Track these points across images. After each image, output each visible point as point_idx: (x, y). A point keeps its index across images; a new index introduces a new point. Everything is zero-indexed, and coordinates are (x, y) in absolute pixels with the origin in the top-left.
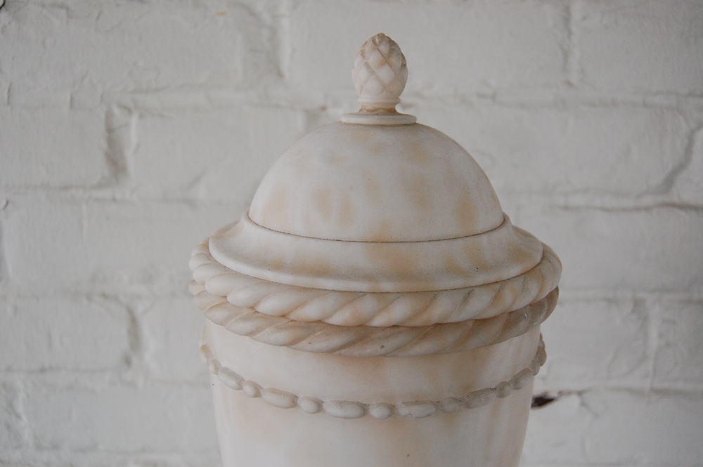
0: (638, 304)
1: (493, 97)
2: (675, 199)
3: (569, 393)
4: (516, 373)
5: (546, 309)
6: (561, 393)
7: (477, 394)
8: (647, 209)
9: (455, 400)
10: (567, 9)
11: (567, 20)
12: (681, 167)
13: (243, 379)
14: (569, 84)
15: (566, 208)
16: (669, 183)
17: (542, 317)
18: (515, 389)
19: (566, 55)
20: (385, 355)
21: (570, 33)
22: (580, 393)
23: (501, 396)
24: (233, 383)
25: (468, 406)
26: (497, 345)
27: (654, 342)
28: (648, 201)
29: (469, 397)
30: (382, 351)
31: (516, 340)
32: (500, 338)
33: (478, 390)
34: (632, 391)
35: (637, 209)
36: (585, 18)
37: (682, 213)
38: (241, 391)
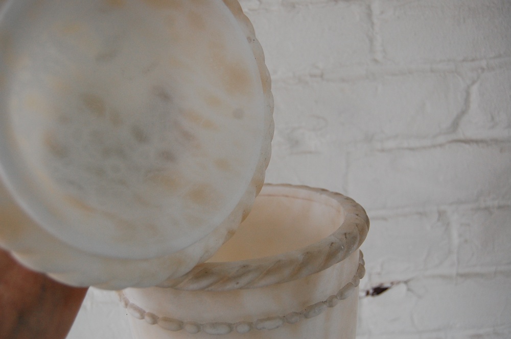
0: (441, 214)
1: (322, 76)
2: (461, 137)
3: (398, 283)
4: (341, 288)
5: (358, 239)
6: (392, 283)
7: (312, 307)
8: (441, 145)
9: (296, 313)
10: (369, 8)
11: (369, 15)
12: (463, 113)
13: (144, 312)
14: (376, 61)
15: (383, 150)
16: (455, 125)
17: (355, 246)
18: (342, 299)
19: (371, 40)
20: (241, 288)
21: (373, 24)
22: (406, 282)
23: (331, 306)
24: (138, 315)
25: (306, 316)
26: (322, 272)
27: (456, 240)
28: (441, 139)
29: (307, 310)
30: (238, 286)
31: (338, 265)
32: (325, 266)
33: (314, 304)
34: (443, 277)
35: (434, 146)
36: (382, 13)
37: (467, 146)
38: (144, 320)
